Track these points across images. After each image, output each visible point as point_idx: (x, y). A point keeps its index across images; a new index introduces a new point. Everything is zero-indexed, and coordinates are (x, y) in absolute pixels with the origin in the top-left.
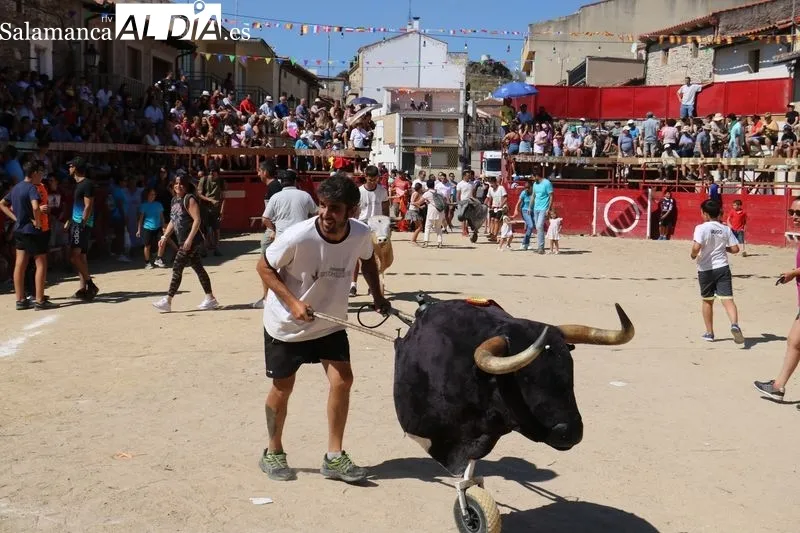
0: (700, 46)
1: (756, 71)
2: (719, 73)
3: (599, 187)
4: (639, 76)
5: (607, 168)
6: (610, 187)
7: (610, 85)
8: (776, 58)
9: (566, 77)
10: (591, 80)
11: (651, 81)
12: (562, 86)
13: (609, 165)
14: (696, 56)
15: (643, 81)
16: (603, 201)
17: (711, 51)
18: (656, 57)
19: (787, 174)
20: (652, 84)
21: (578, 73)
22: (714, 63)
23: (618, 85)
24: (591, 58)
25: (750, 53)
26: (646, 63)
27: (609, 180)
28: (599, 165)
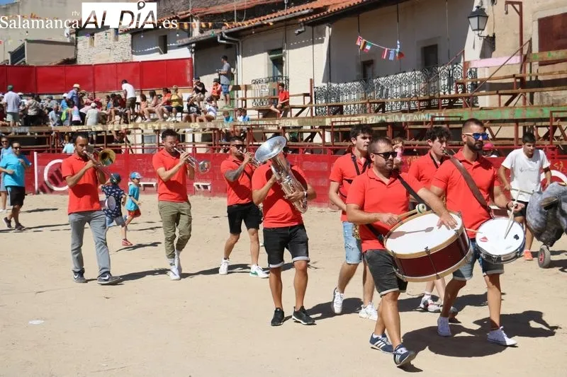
0: (120, 32)
1: (165, 52)
2: (136, 54)
3: (38, 152)
4: (71, 57)
5: (44, 135)
6: (49, 152)
7: (47, 64)
8: (179, 42)
9: (8, 57)
10: (29, 59)
11: (82, 61)
12: (4, 66)
13: (46, 133)
14: (116, 39)
15: (74, 60)
16: (43, 164)
17: (129, 36)
18: (83, 41)
19: (193, 135)
20: (83, 63)
21: (18, 54)
22: (132, 45)
23: (53, 64)
24: (29, 41)
25: (160, 37)
26: (76, 46)
27: (47, 145)
28: (39, 133)
